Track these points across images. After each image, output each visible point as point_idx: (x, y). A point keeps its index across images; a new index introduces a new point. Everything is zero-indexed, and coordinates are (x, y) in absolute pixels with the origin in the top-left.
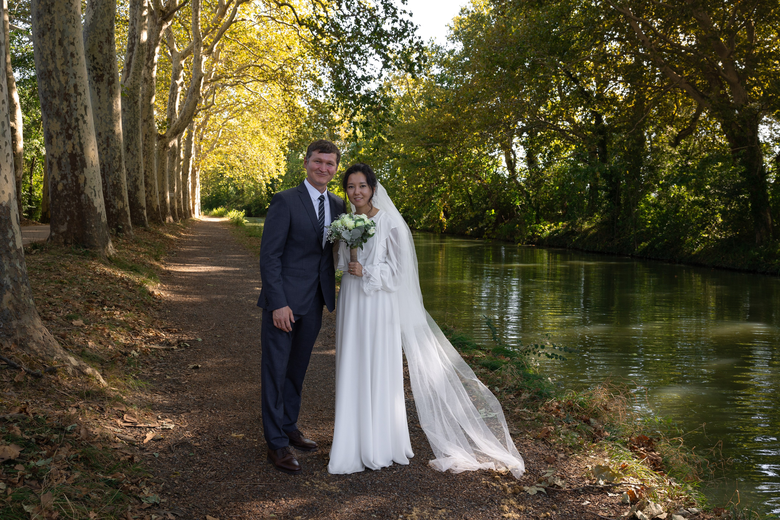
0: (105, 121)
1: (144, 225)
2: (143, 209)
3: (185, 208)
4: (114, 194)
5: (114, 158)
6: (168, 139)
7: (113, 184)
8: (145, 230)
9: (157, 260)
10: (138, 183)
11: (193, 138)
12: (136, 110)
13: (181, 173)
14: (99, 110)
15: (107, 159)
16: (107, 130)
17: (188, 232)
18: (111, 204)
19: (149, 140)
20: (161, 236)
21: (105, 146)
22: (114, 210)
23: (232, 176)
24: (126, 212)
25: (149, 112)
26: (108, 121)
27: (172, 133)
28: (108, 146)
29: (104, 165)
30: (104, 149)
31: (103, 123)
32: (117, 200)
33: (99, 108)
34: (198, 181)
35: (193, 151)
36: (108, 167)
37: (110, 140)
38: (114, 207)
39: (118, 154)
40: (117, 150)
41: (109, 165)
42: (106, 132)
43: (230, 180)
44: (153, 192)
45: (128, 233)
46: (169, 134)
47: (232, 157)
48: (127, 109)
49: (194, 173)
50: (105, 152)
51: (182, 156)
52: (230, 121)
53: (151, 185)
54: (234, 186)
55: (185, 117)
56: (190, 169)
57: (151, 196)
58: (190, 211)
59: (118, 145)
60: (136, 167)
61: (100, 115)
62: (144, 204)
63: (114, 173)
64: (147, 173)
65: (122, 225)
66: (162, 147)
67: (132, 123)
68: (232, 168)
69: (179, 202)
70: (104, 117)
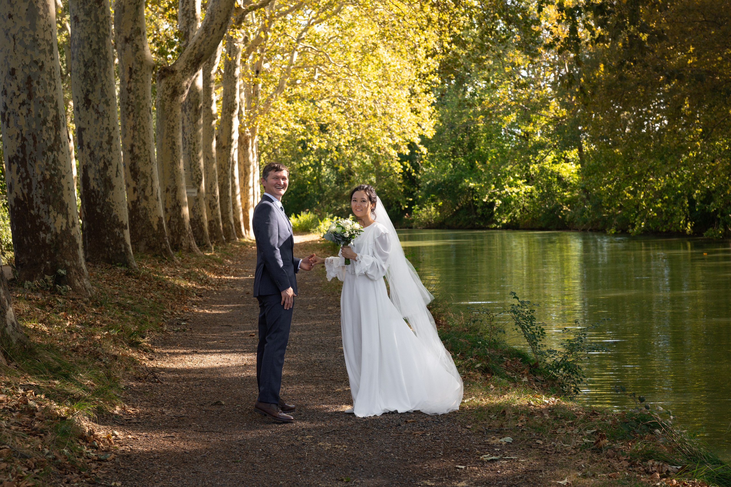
0: (22, 42)
1: (126, 263)
2: (122, 227)
3: (225, 218)
4: (46, 201)
5: (44, 122)
6: (179, 75)
7: (44, 180)
8: (128, 274)
9: (135, 345)
10: (111, 172)
11: (238, 72)
12: (101, 17)
13: (214, 143)
14: (10, 21)
15: (29, 125)
16: (28, 61)
17: (227, 272)
18: (42, 223)
19: (137, 81)
20: (161, 285)
21: (24, 96)
22: (49, 236)
23: (324, 145)
24: (73, 239)
25: (135, 21)
26: (28, 41)
27: (187, 62)
28: (30, 96)
29: (24, 139)
30: (23, 104)
31: (19, 48)
32: (53, 213)
33: (10, 16)
34: (253, 159)
35: (240, 97)
36: (31, 142)
37: (34, 84)
38: (48, 229)
39: (53, 112)
40: (49, 105)
41: (34, 138)
42: (24, 66)
43: (322, 153)
44: (149, 189)
45: (78, 284)
46: (182, 64)
47: (324, 104)
48: (82, 17)
49: (244, 142)
50: (24, 110)
51: (215, 108)
52: (317, 29)
53: (144, 176)
54: (332, 165)
55: (213, 26)
56: (235, 136)
57: (146, 198)
58: (238, 225)
59: (50, 93)
60: (106, 138)
61: (13, 32)
62: (125, 218)
63: (44, 154)
64: (136, 151)
65: (66, 268)
66: (169, 92)
67: (95, 46)
68: (323, 129)
69: (212, 206)
70: (20, 35)
